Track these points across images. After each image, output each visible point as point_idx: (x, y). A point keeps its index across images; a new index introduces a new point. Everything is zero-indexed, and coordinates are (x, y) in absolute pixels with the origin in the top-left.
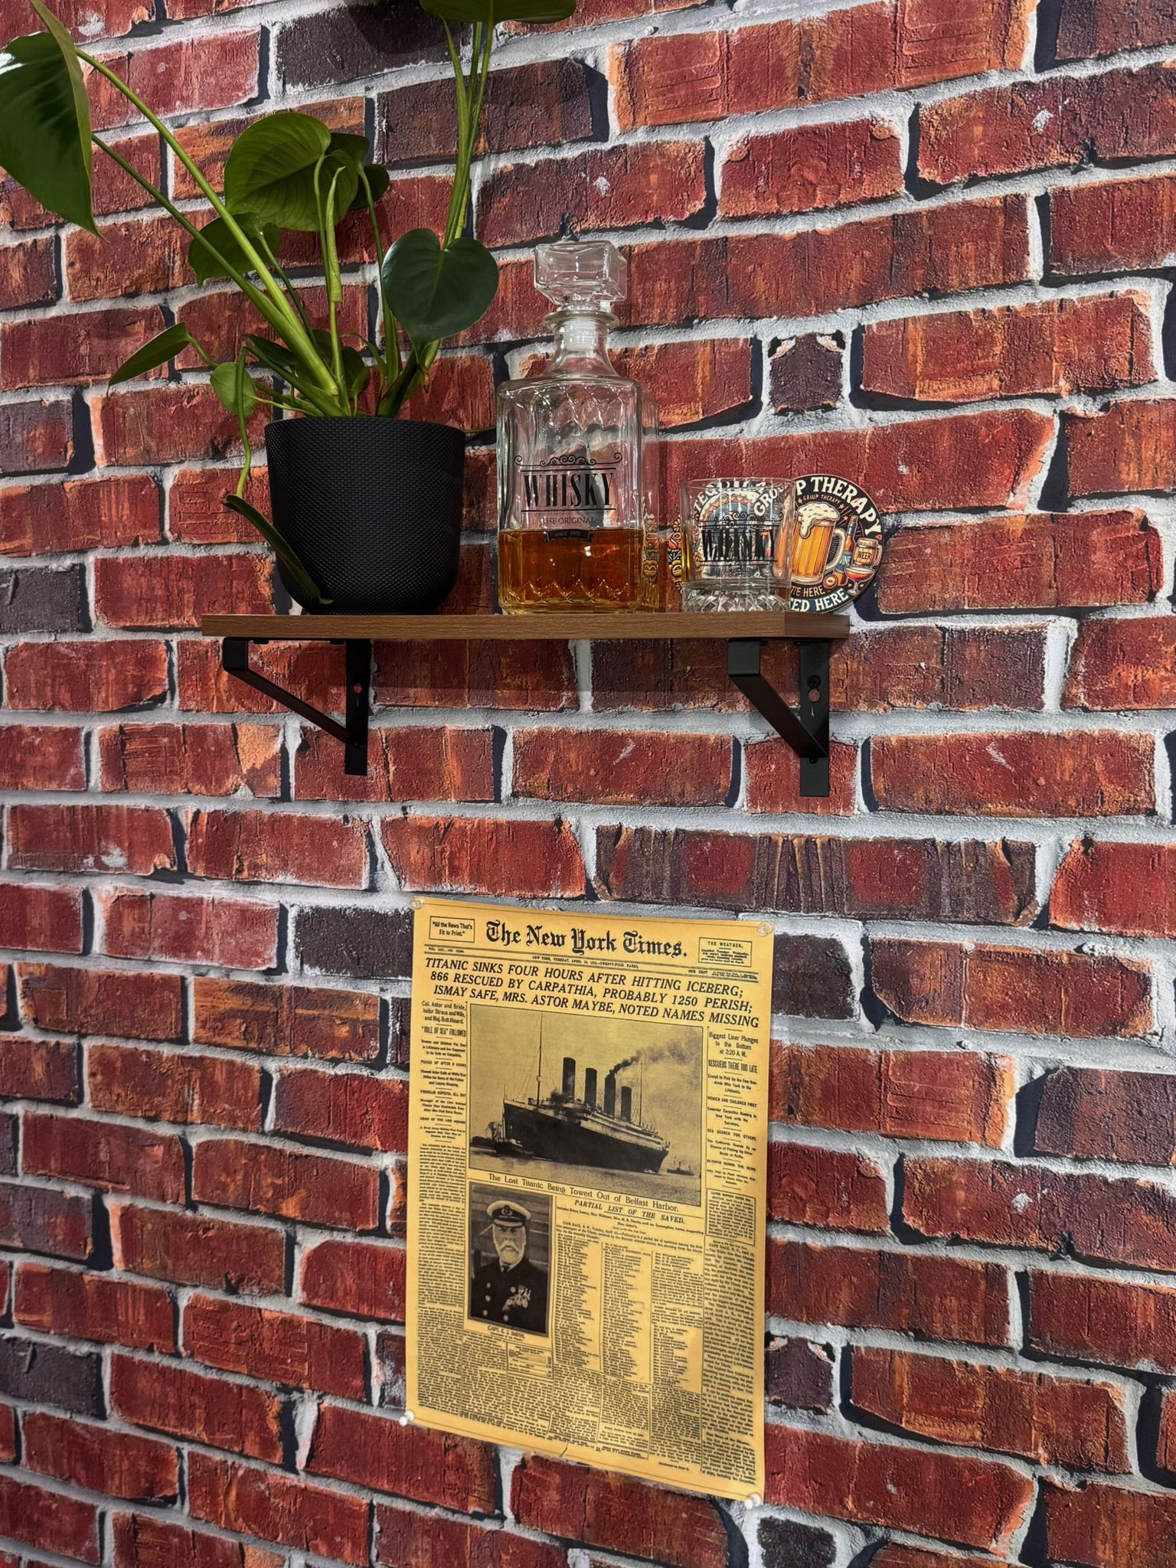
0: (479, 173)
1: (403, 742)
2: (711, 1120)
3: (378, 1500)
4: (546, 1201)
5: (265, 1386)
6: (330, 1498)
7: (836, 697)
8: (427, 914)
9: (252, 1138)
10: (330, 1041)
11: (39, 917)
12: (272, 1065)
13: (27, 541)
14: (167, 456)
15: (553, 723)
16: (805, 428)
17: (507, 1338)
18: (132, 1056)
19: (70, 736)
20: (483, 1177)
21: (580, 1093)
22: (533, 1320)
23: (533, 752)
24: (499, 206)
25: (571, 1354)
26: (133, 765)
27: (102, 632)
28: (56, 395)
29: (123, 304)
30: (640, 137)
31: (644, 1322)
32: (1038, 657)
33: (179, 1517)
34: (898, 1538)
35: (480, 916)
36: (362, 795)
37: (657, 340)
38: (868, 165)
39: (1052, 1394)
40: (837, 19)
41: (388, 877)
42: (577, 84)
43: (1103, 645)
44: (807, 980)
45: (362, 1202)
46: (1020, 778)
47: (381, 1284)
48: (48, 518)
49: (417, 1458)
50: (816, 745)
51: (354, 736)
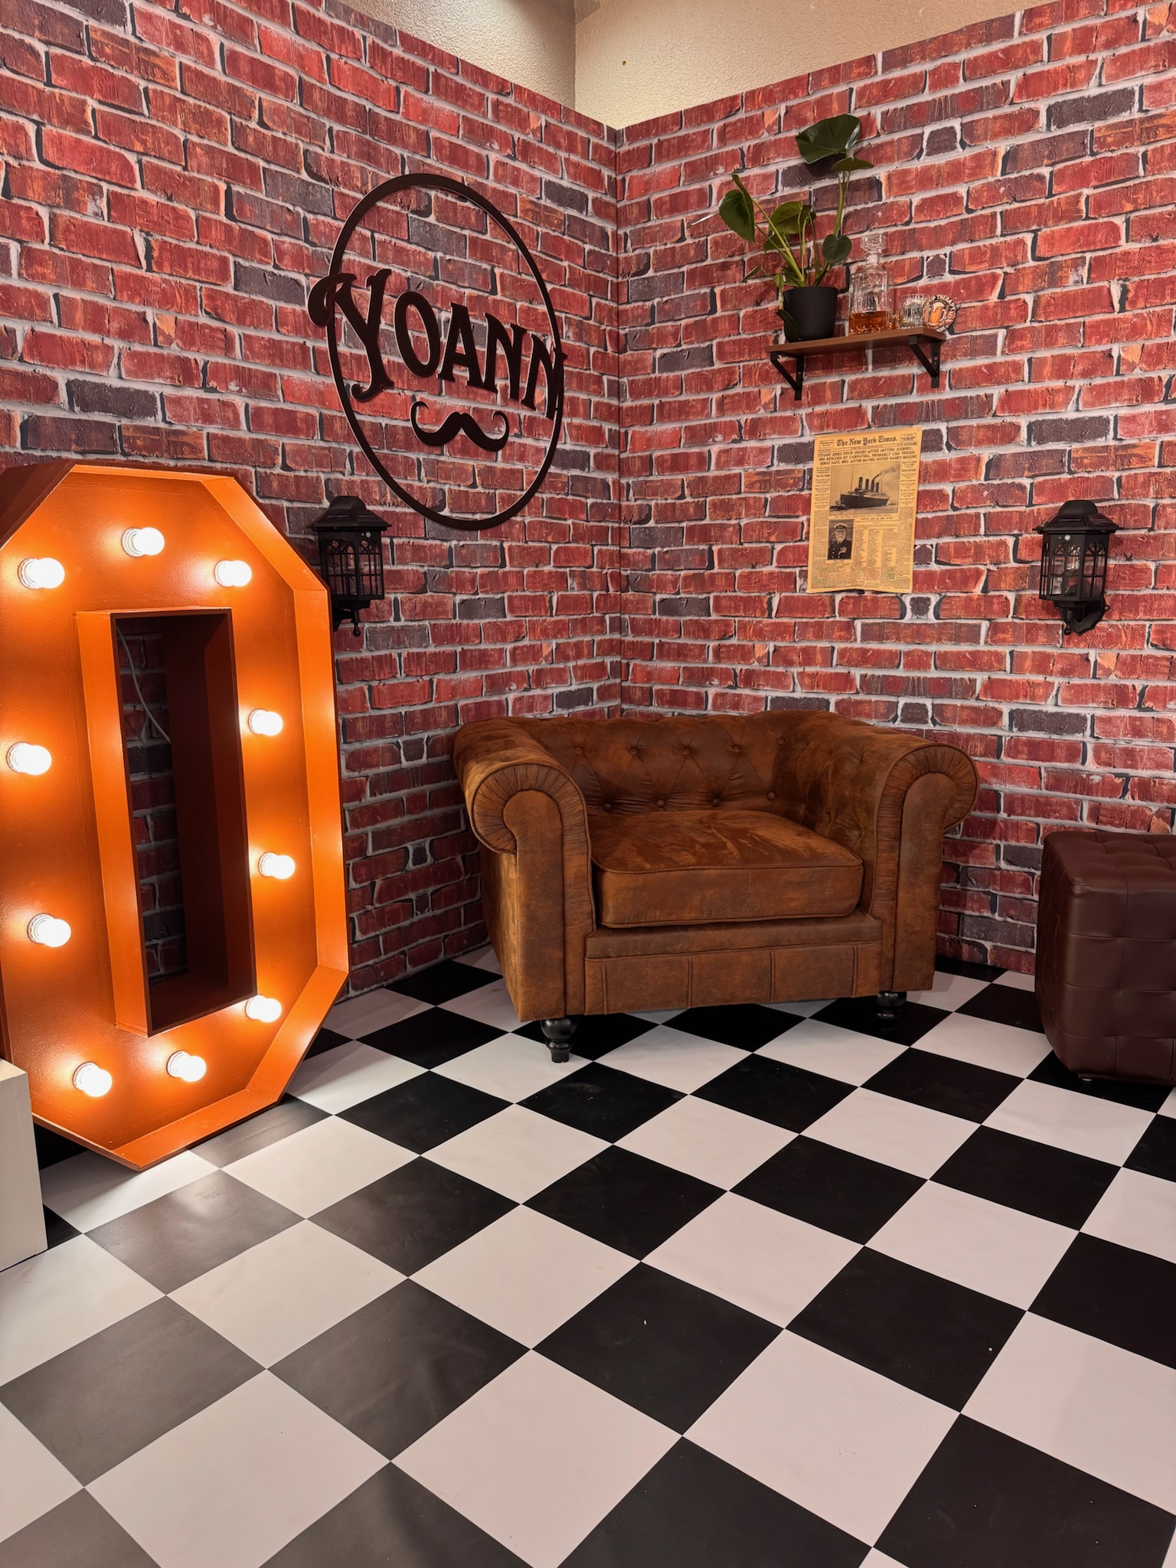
0: (843, 212)
1: (813, 388)
2: (902, 487)
3: (798, 620)
4: (852, 521)
5: (763, 594)
6: (783, 623)
7: (942, 358)
8: (819, 440)
9: (761, 519)
10: (787, 485)
11: (693, 461)
12: (768, 496)
13: (693, 339)
14: (741, 306)
15: (860, 376)
16: (936, 281)
17: (839, 563)
18: (722, 501)
19: (706, 400)
20: (833, 518)
21: (864, 487)
22: (847, 556)
23: (853, 386)
24: (848, 223)
25: (858, 563)
26: (726, 407)
27: (718, 365)
28: (706, 290)
29: (728, 259)
30: (892, 199)
31: (880, 549)
32: (996, 341)
33: (734, 641)
34: (949, 594)
35: (835, 438)
36: (799, 407)
37: (894, 259)
38: (955, 205)
39: (991, 545)
40: (948, 163)
41: (807, 431)
42: (874, 184)
43: (1012, 336)
44: (931, 442)
45: (796, 533)
46: (990, 375)
47: (802, 555)
48: (700, 330)
49: (810, 605)
50: (934, 372)
51: (798, 388)
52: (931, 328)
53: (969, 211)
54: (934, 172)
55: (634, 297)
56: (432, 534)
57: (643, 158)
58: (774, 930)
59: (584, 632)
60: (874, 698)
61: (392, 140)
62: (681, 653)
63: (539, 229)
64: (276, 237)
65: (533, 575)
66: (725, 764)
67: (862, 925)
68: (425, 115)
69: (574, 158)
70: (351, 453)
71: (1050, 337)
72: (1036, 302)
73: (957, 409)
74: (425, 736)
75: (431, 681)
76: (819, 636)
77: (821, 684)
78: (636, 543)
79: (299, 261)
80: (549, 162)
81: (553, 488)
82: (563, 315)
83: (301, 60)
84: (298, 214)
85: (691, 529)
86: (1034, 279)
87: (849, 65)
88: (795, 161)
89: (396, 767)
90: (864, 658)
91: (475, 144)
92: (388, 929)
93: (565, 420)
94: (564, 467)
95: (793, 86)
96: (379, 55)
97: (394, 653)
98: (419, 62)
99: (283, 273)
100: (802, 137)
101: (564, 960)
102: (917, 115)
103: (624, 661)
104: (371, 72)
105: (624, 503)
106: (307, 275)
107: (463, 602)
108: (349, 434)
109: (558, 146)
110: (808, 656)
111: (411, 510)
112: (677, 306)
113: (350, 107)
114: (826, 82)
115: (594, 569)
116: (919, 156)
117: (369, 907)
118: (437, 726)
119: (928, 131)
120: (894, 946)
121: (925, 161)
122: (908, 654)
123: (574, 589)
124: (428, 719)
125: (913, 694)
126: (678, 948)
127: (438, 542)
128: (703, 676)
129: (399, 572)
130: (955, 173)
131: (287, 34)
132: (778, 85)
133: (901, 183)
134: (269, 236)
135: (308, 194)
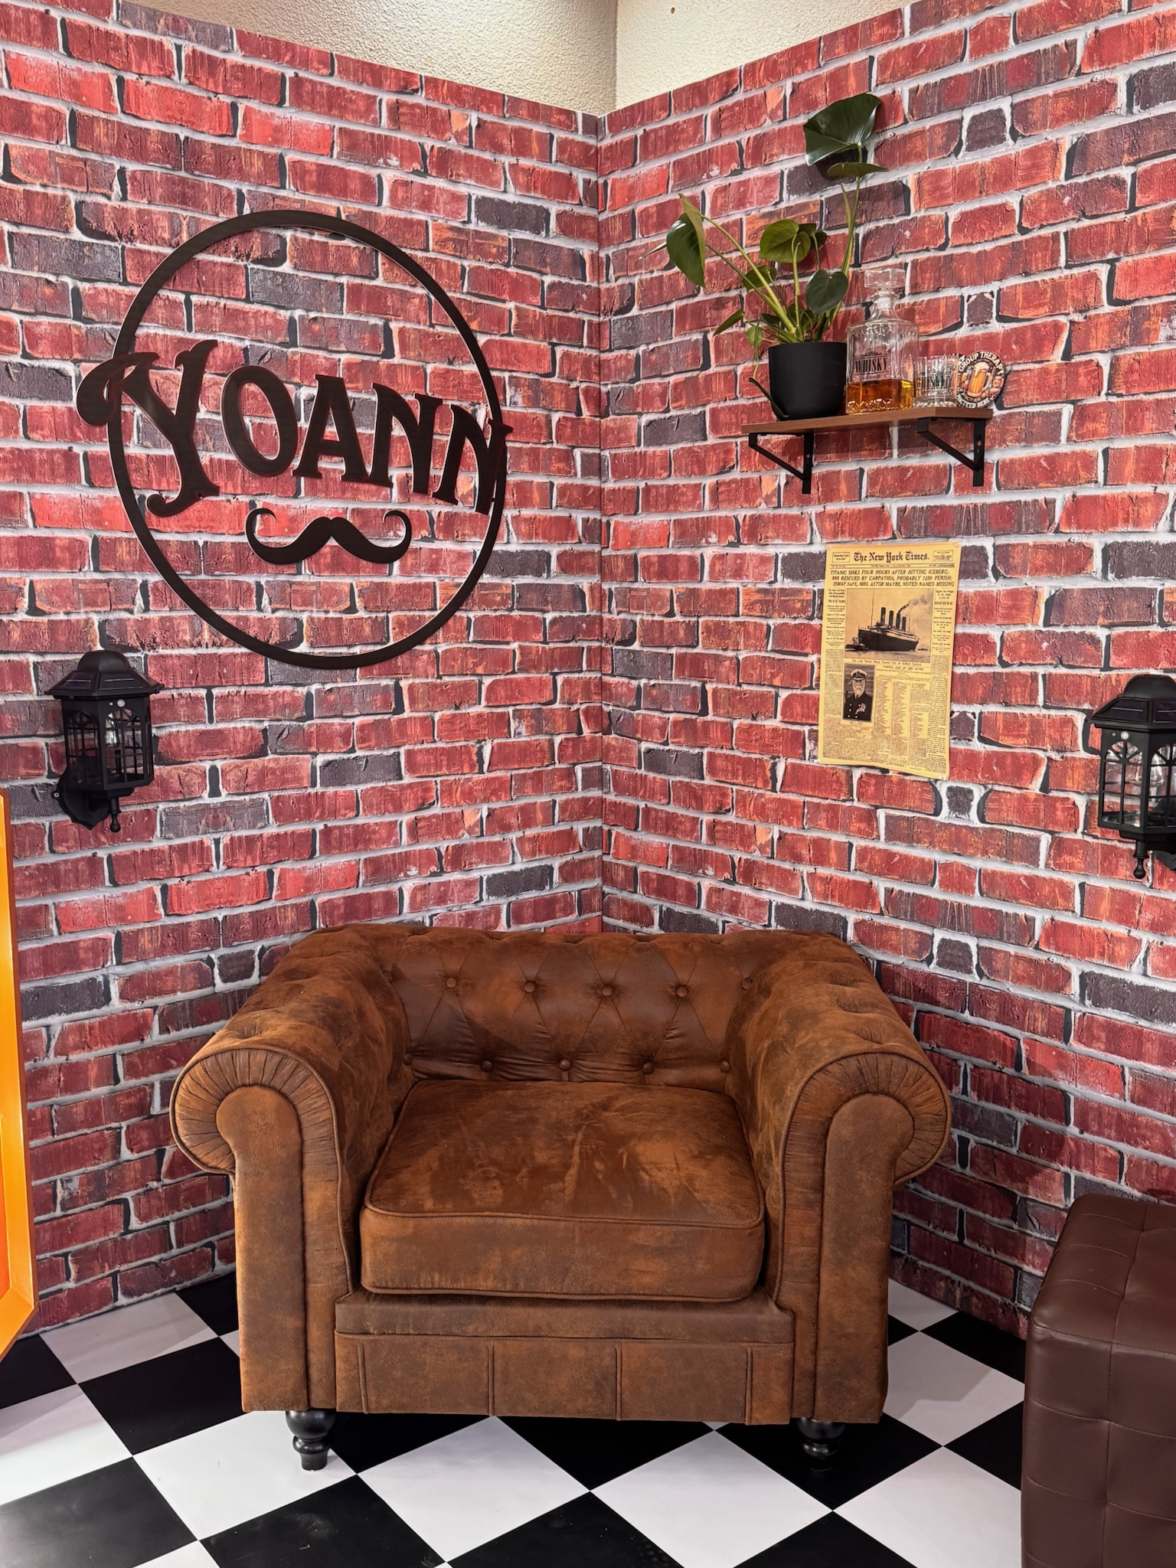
0: (861, 231)
1: (825, 478)
2: (935, 627)
3: (807, 799)
4: (872, 668)
5: (766, 757)
6: (789, 801)
7: (987, 444)
8: (832, 550)
9: (763, 654)
10: (794, 610)
11: (683, 567)
12: (771, 622)
13: (683, 402)
14: (739, 361)
15: (883, 464)
16: (979, 331)
17: (856, 725)
18: (717, 624)
19: (698, 486)
20: (850, 661)
21: (887, 622)
22: (866, 717)
23: (874, 477)
24: (869, 245)
25: (880, 729)
26: (721, 497)
27: (711, 440)
28: (697, 336)
29: (724, 295)
30: (922, 213)
31: (907, 711)
32: (1059, 422)
33: (731, 818)
34: (996, 788)
35: (851, 549)
36: (808, 503)
37: (926, 298)
38: (1004, 222)
39: (1053, 722)
40: (994, 161)
41: (817, 537)
42: (900, 191)
43: (1082, 415)
44: (972, 565)
45: (804, 676)
46: (1051, 471)
47: (811, 709)
48: (691, 391)
49: (821, 780)
50: (978, 466)
51: (806, 477)
52: (971, 400)
53: (1023, 231)
54: (976, 174)
55: (617, 343)
56: (278, 678)
57: (626, 155)
58: (619, 1314)
59: (538, 790)
60: (903, 925)
61: (223, 171)
62: (669, 825)
63: (466, 263)
64: (26, 319)
65: (450, 721)
67: (759, 1317)
68: (277, 134)
69: (525, 162)
70: (144, 585)
71: (1132, 420)
72: (1114, 366)
73: (1006, 518)
74: (257, 947)
75: (270, 873)
76: (833, 826)
77: (836, 893)
78: (619, 671)
79: (63, 344)
80: (484, 172)
81: (486, 602)
82: (506, 375)
83: (75, 89)
84: (64, 285)
85: (682, 658)
86: (1110, 333)
87: (869, 24)
88: (806, 159)
89: (207, 991)
90: (890, 865)
91: (361, 162)
93: (508, 513)
94: (506, 573)
95: (801, 55)
96: (202, 67)
97: (208, 840)
98: (270, 67)
99: (36, 363)
100: (811, 126)
102: (953, 94)
103: (606, 828)
104: (190, 90)
105: (606, 616)
106: (76, 362)
107: (328, 764)
108: (142, 561)
109: (498, 149)
110: (820, 852)
111: (244, 650)
112: (664, 354)
113: (153, 138)
114: (840, 49)
115: (557, 706)
116: (957, 152)
117: (154, 1184)
118: (278, 931)
119: (968, 114)
120: (815, 1352)
121: (967, 158)
122: (946, 867)
123: (520, 733)
124: (261, 925)
125: (952, 927)
126: (471, 1329)
127: (289, 688)
128: (695, 861)
129: (220, 732)
130: (1004, 175)
131: (55, 59)
132: (783, 54)
133: (936, 188)
134: (16, 319)
135: (82, 257)
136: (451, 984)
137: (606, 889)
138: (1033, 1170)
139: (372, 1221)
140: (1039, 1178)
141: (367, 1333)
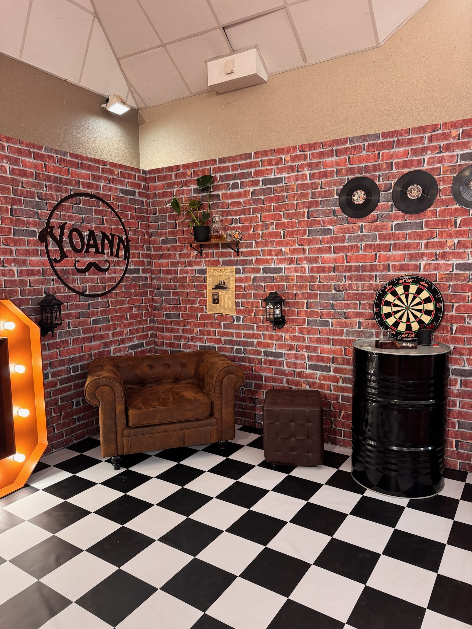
0: (210, 203)
1: (205, 253)
2: (231, 284)
3: (205, 322)
5: (195, 313)
6: (201, 322)
7: (239, 248)
8: (208, 268)
9: (193, 291)
10: (200, 281)
12: (195, 284)
13: (171, 235)
14: (184, 227)
15: (218, 251)
16: (236, 225)
17: (215, 305)
18: (182, 284)
19: (175, 254)
21: (221, 283)
22: (218, 303)
23: (216, 253)
24: (212, 206)
25: (221, 305)
26: (181, 257)
27: (178, 244)
28: (174, 221)
30: (223, 201)
31: (226, 301)
32: (253, 244)
33: (188, 327)
34: (245, 316)
35: (212, 268)
36: (202, 258)
37: (225, 218)
38: (240, 204)
39: (255, 302)
40: (237, 192)
41: (204, 265)
42: (218, 196)
43: (257, 243)
44: (238, 271)
45: (203, 295)
46: (252, 253)
47: (205, 302)
48: (172, 233)
49: (209, 317)
50: (238, 252)
51: (201, 253)
52: (235, 239)
53: (244, 207)
54: (234, 194)
55: (153, 221)
56: (82, 300)
57: (153, 180)
58: (184, 424)
59: (140, 325)
60: (228, 346)
61: (67, 184)
62: (172, 330)
63: (119, 203)
64: (27, 219)
65: (120, 309)
66: (179, 369)
67: (211, 421)
68: (78, 175)
69: (130, 180)
70: (53, 279)
71: (266, 244)
72: (262, 234)
73: (244, 262)
74: (80, 364)
75: (82, 346)
76: (211, 327)
77: (213, 341)
78: (157, 295)
79: (35, 225)
80: (122, 183)
81: (127, 281)
82: (129, 228)
83: (36, 167)
84: (35, 211)
85: (173, 292)
86: (261, 227)
87: (209, 161)
88: (197, 187)
89: (69, 375)
90: (224, 334)
91: (95, 181)
92: (67, 428)
93: (130, 260)
94: (130, 274)
95: (195, 165)
96: (62, 161)
97: (68, 339)
98: (76, 160)
99: (29, 229)
100: (198, 180)
101: (116, 438)
102: (228, 178)
103: (155, 333)
104: (60, 166)
105: (153, 283)
106: (38, 228)
107: (94, 320)
108: (52, 274)
109: (125, 178)
110: (209, 333)
111: (75, 294)
112: (166, 225)
113: (52, 177)
114: (204, 165)
115: (143, 304)
116: (230, 189)
117: (60, 422)
118: (84, 360)
119: (232, 182)
120: (222, 427)
121: (231, 191)
122: (236, 333)
123: (135, 311)
124: (80, 359)
125: (238, 345)
126: (153, 432)
127: (84, 302)
128: (179, 338)
129: (70, 313)
130: (239, 195)
131: (31, 160)
132: (191, 163)
133: (225, 196)
134: (25, 219)
135: (38, 205)
136: (131, 367)
137: (156, 347)
138: (257, 392)
139: (131, 412)
140: (258, 394)
141: (131, 436)
